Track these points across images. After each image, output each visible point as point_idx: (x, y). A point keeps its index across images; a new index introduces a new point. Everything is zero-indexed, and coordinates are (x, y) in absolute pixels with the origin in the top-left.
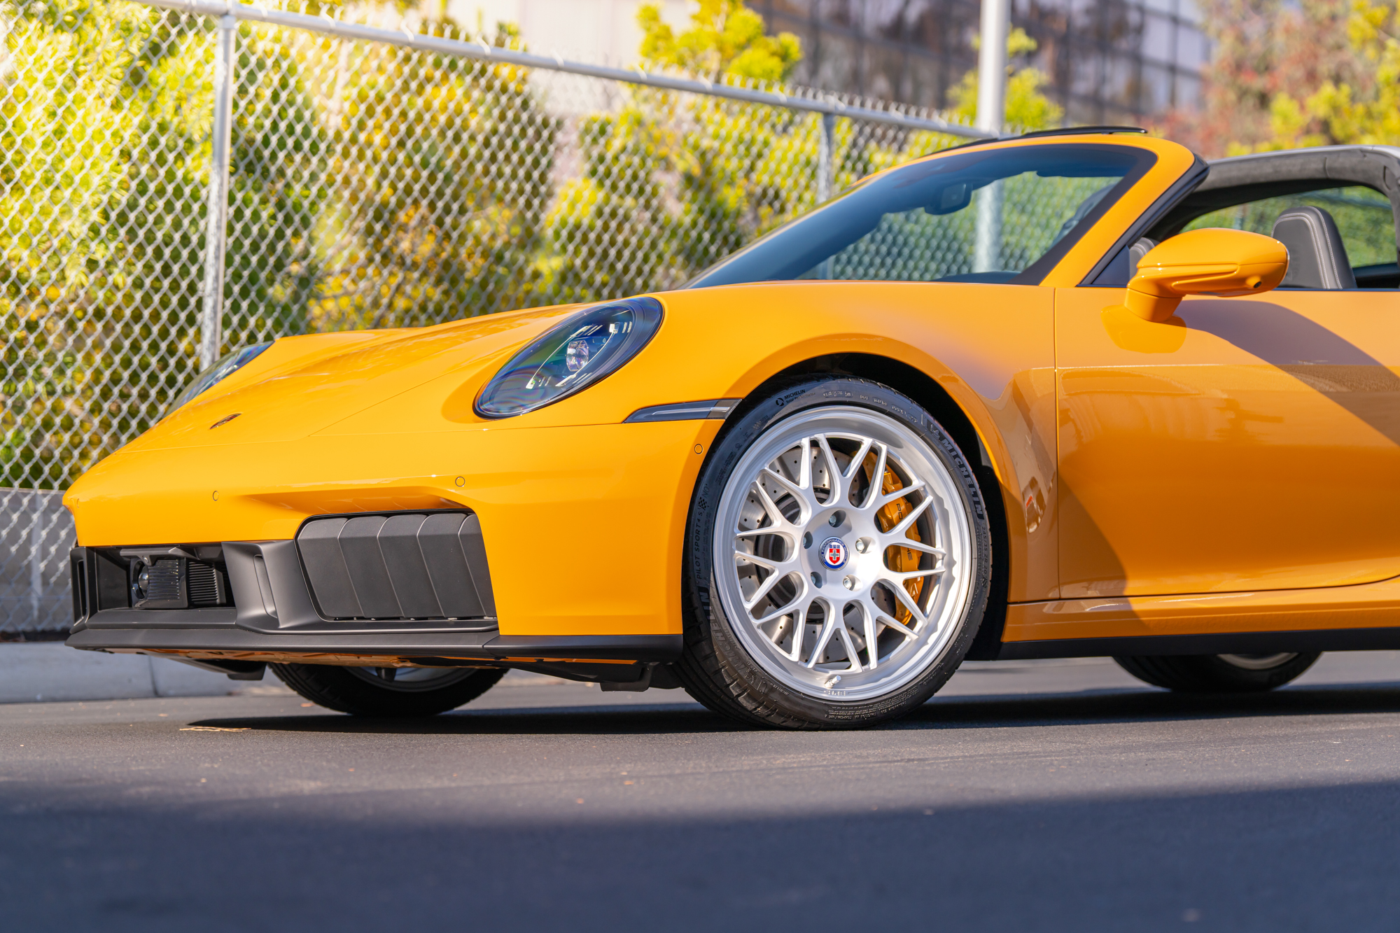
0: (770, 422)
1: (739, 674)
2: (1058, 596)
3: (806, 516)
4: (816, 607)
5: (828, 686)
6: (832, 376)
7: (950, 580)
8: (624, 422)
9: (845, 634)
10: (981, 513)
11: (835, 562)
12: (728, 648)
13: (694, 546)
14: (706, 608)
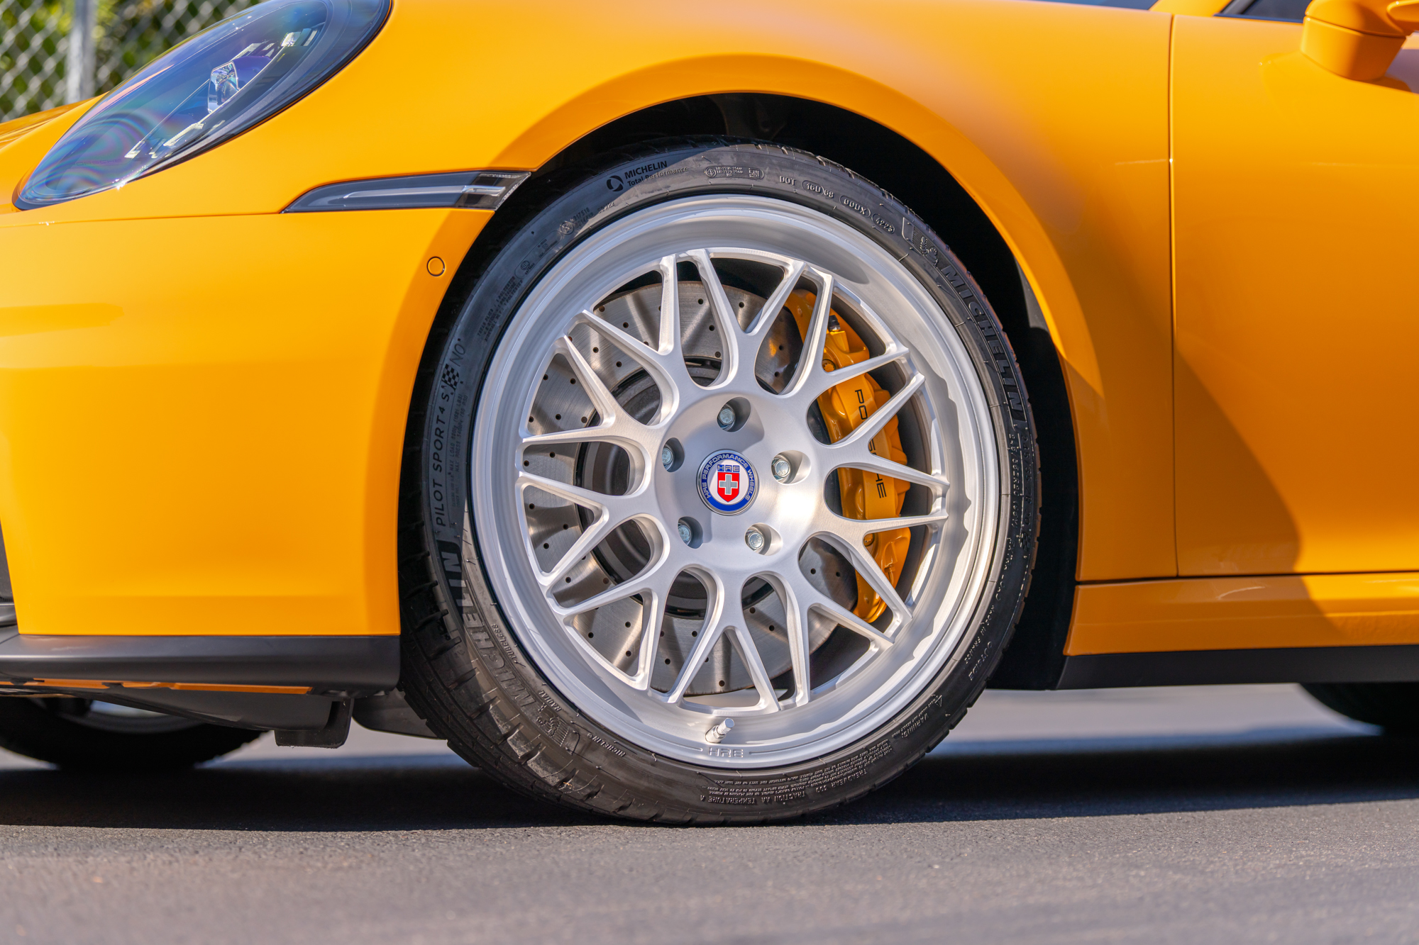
0: (592, 222)
1: (522, 715)
2: (1174, 573)
3: (669, 409)
4: (687, 585)
5: (710, 739)
6: (724, 138)
7: (958, 539)
8: (285, 210)
9: (745, 639)
10: (1018, 408)
11: (728, 498)
12: (500, 663)
13: (432, 461)
14: (453, 583)
